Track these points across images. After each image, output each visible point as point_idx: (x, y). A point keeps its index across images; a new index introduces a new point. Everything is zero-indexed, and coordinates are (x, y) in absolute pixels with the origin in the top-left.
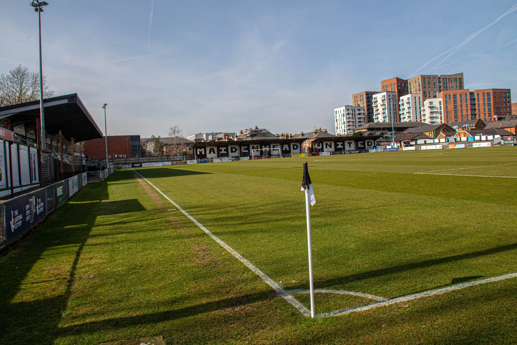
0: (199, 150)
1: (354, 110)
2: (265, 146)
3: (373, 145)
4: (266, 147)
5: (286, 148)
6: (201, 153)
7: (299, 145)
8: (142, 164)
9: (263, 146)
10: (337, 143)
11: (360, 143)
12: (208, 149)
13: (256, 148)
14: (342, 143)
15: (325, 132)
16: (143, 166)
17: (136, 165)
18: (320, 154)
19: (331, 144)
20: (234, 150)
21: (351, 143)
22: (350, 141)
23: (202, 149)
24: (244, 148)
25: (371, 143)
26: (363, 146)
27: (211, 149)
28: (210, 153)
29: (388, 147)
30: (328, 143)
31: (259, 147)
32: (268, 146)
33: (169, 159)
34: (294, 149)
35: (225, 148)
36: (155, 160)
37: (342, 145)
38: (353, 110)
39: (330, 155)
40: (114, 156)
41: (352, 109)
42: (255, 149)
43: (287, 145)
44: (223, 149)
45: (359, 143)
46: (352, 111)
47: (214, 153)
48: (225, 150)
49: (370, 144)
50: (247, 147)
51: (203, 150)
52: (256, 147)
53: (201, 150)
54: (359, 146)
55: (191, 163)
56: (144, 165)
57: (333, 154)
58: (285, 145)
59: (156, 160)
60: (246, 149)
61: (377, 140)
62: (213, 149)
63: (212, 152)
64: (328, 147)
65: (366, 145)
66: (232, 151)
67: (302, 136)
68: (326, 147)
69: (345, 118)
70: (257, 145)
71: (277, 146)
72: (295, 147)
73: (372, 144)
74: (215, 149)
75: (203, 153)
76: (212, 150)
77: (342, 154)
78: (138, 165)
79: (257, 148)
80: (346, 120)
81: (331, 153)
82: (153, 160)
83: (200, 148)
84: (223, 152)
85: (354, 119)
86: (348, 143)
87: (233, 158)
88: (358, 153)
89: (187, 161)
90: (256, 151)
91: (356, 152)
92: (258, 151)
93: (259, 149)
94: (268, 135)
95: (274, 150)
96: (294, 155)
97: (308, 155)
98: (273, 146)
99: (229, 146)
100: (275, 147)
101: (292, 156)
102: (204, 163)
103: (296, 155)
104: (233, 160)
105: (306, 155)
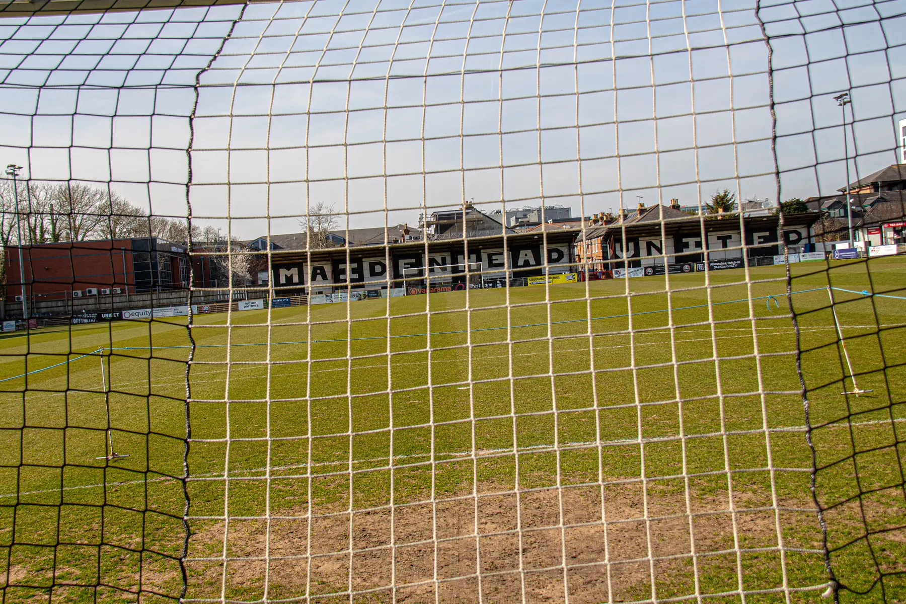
0: (283, 272)
3: (804, 240)
4: (469, 258)
5: (526, 260)
6: (289, 280)
7: (565, 250)
8: (123, 312)
9: (461, 257)
10: (684, 240)
11: (759, 237)
12: (309, 269)
13: (440, 262)
14: (698, 240)
15: (674, 207)
16: (124, 318)
17: (107, 316)
18: (614, 276)
19: (661, 243)
20: (378, 269)
21: (730, 237)
22: (725, 233)
23: (293, 269)
24: (405, 264)
25: (799, 234)
26: (770, 245)
27: (315, 269)
28: (313, 279)
30: (653, 242)
31: (448, 259)
32: (473, 257)
33: (211, 298)
34: (550, 261)
35: (355, 265)
36: (174, 300)
37: (697, 244)
39: (646, 275)
40: (90, 291)
42: (438, 264)
43: (529, 252)
44: (348, 267)
45: (756, 235)
47: (325, 278)
48: (354, 271)
49: (793, 237)
50: (413, 261)
51: (294, 271)
52: (439, 260)
53: (289, 273)
54: (756, 245)
55: (249, 308)
56: (127, 315)
57: (654, 274)
58: (522, 253)
59: (178, 300)
60: (413, 265)
61: (814, 226)
62: (322, 269)
63: (319, 277)
64: (653, 250)
65: (781, 242)
66: (373, 273)
68: (649, 253)
70: (444, 254)
71: (501, 254)
72: (555, 256)
73: (799, 239)
74: (328, 268)
75: (296, 279)
76: (318, 271)
77: (682, 271)
78: (112, 315)
79: (444, 262)
81: (650, 271)
82: (169, 301)
83: (288, 267)
84: (349, 274)
86: (719, 238)
87: (360, 293)
88: (735, 268)
89: (240, 303)
90: (440, 271)
91: (731, 266)
92: (444, 270)
93: (449, 266)
94: (486, 225)
95: (491, 265)
96: (536, 279)
97: (576, 279)
98: (490, 256)
99: (363, 260)
100: (494, 257)
101: (529, 282)
102: (283, 306)
103: (541, 279)
104: (362, 298)
105: (571, 278)
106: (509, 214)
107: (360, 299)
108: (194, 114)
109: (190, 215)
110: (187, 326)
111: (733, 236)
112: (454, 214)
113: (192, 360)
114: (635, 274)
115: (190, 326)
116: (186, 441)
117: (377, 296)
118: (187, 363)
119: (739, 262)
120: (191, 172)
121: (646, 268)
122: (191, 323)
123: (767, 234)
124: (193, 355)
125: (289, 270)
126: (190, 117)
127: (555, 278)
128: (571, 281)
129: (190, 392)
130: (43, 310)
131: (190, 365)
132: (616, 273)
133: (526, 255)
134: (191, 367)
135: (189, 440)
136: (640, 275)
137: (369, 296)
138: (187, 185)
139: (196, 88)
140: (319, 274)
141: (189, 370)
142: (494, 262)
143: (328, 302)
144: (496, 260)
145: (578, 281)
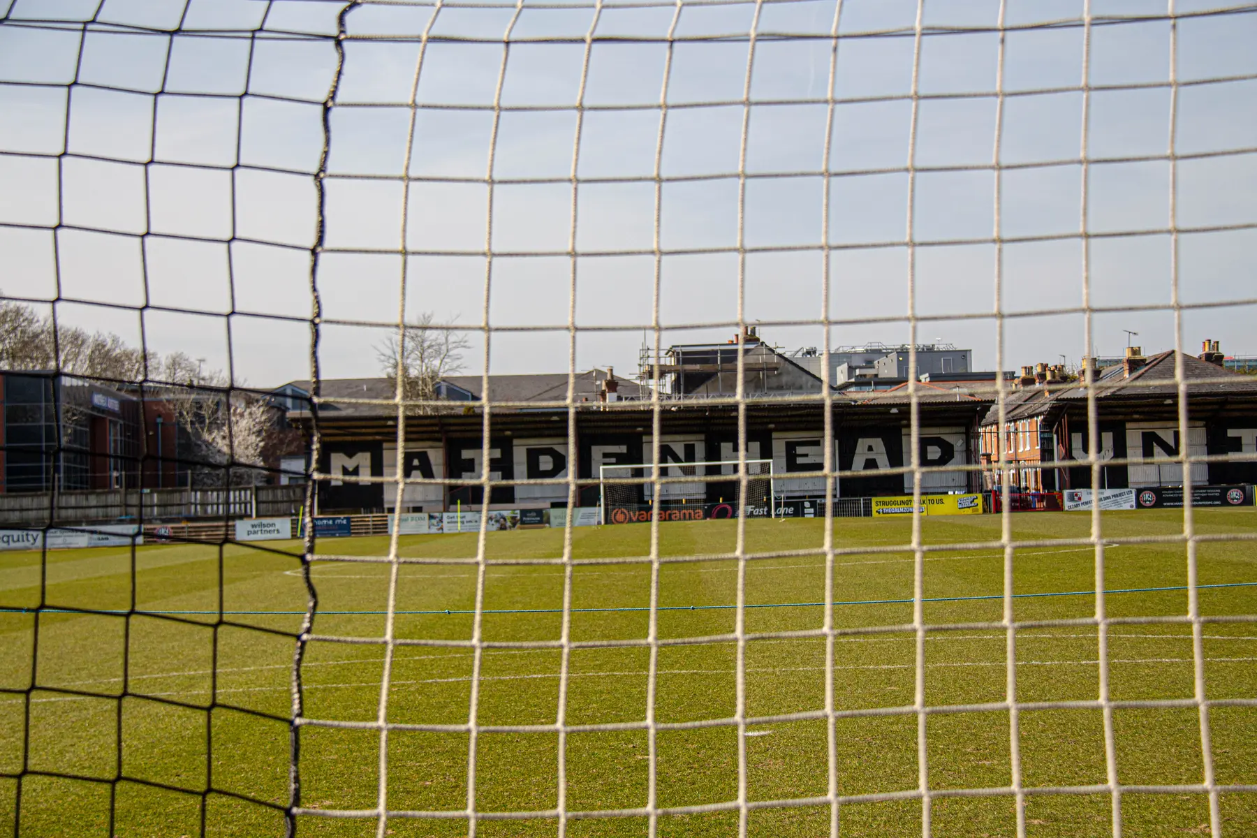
0: (339, 461)
5: (871, 456)
6: (350, 476)
7: (958, 443)
9: (726, 448)
10: (1231, 433)
13: (682, 455)
15: (1209, 357)
18: (1067, 504)
20: (546, 463)
23: (360, 455)
24: (606, 455)
27: (409, 457)
28: (405, 477)
30: (1160, 433)
31: (700, 449)
33: (175, 509)
34: (924, 461)
35: (496, 454)
36: (93, 512)
39: (1139, 505)
42: (677, 460)
43: (878, 444)
44: (481, 457)
47: (428, 473)
48: (494, 466)
50: (623, 449)
51: (364, 459)
52: (679, 449)
53: (350, 464)
55: (259, 536)
57: (1158, 504)
58: (863, 444)
59: (101, 511)
60: (621, 459)
62: (423, 457)
63: (417, 474)
64: (1157, 451)
66: (534, 471)
68: (1148, 458)
70: (690, 438)
71: (816, 443)
72: (935, 452)
74: (436, 457)
75: (365, 478)
76: (416, 462)
77: (1225, 503)
79: (690, 456)
81: (1147, 496)
82: (80, 512)
83: (352, 450)
84: (482, 474)
87: (507, 513)
89: (239, 523)
90: (680, 472)
92: (690, 471)
93: (700, 464)
94: (784, 379)
95: (792, 466)
96: (890, 503)
97: (981, 511)
98: (791, 447)
99: (515, 442)
100: (800, 450)
101: (875, 508)
102: (333, 535)
103: (903, 502)
104: (509, 524)
105: (968, 504)
106: (835, 359)
107: (503, 528)
108: (333, 98)
109: (318, 315)
110: (302, 558)
112: (715, 352)
113: (308, 631)
114: (1115, 503)
115: (309, 557)
116: (288, 812)
117: (541, 522)
118: (298, 637)
120: (322, 224)
121: (1139, 491)
122: (311, 550)
124: (311, 620)
125: (350, 455)
126: (325, 104)
127: (932, 502)
128: (969, 511)
129: (301, 703)
131: (304, 643)
132: (1072, 498)
133: (870, 448)
134: (307, 647)
135: (295, 810)
136: (1126, 507)
137: (523, 522)
138: (314, 252)
139: (339, 43)
140: (416, 468)
141: (301, 654)
142: (800, 461)
143: (434, 530)
144: (806, 455)
145: (984, 511)
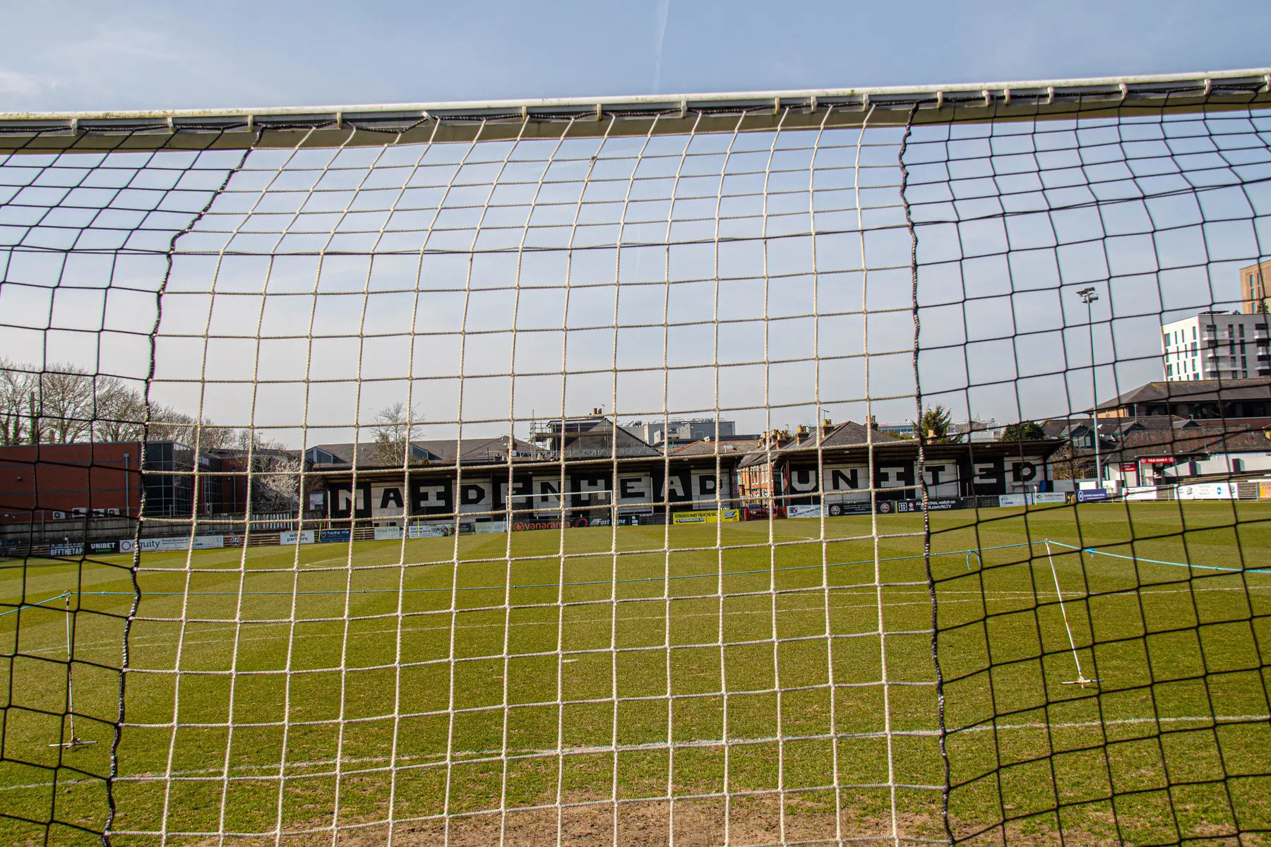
0: (343, 495)
1: (1241, 326)
2: (593, 483)
3: (1039, 476)
4: (595, 484)
5: (672, 487)
6: (351, 504)
7: (724, 479)
8: (121, 542)
9: (584, 483)
11: (981, 470)
12: (378, 493)
13: (556, 488)
14: (902, 470)
15: (870, 425)
16: (121, 550)
17: (98, 546)
18: (789, 514)
19: (854, 473)
20: (472, 494)
21: (942, 468)
22: (936, 463)
23: (356, 491)
25: (1033, 468)
26: (994, 481)
27: (387, 492)
28: (384, 505)
29: (1087, 485)
30: (843, 471)
31: (568, 485)
32: (601, 482)
34: (704, 491)
35: (441, 489)
37: (900, 477)
38: (1236, 328)
39: (831, 514)
40: (77, 512)
41: (1231, 326)
42: (554, 491)
43: (676, 479)
44: (432, 491)
45: (977, 468)
46: (1231, 334)
47: (400, 504)
48: (440, 496)
49: (1025, 471)
50: (521, 485)
51: (359, 494)
52: (555, 485)
53: (351, 496)
54: (977, 480)
56: (126, 546)
57: (841, 514)
58: (667, 480)
60: (519, 491)
61: (1052, 458)
62: (396, 492)
63: (392, 503)
64: (841, 482)
65: (1009, 477)
66: (465, 500)
67: (801, 442)
68: (836, 486)
69: (1198, 359)
71: (639, 480)
72: (710, 485)
73: (1033, 475)
74: (405, 492)
75: (361, 505)
76: (392, 495)
77: (880, 512)
78: (106, 546)
79: (561, 489)
80: (1204, 367)
81: (835, 509)
83: (350, 488)
84: (433, 501)
85: (1239, 363)
86: (928, 469)
87: (447, 526)
88: (948, 509)
89: (282, 534)
90: (556, 499)
91: (944, 507)
93: (568, 494)
95: (624, 494)
96: (684, 516)
97: (738, 518)
98: (623, 483)
100: (629, 484)
101: (675, 519)
102: (341, 541)
103: (692, 515)
104: (450, 532)
105: (731, 515)
106: (653, 428)
107: (446, 535)
111: (947, 467)
112: (577, 425)
117: (470, 531)
119: (953, 502)
121: (831, 506)
123: (991, 466)
125: (351, 491)
127: (709, 515)
128: (731, 520)
130: (10, 536)
132: (792, 511)
133: (672, 483)
136: (823, 515)
140: (392, 498)
142: (629, 491)
143: (403, 537)
144: (633, 488)
145: (740, 519)
